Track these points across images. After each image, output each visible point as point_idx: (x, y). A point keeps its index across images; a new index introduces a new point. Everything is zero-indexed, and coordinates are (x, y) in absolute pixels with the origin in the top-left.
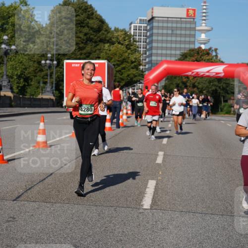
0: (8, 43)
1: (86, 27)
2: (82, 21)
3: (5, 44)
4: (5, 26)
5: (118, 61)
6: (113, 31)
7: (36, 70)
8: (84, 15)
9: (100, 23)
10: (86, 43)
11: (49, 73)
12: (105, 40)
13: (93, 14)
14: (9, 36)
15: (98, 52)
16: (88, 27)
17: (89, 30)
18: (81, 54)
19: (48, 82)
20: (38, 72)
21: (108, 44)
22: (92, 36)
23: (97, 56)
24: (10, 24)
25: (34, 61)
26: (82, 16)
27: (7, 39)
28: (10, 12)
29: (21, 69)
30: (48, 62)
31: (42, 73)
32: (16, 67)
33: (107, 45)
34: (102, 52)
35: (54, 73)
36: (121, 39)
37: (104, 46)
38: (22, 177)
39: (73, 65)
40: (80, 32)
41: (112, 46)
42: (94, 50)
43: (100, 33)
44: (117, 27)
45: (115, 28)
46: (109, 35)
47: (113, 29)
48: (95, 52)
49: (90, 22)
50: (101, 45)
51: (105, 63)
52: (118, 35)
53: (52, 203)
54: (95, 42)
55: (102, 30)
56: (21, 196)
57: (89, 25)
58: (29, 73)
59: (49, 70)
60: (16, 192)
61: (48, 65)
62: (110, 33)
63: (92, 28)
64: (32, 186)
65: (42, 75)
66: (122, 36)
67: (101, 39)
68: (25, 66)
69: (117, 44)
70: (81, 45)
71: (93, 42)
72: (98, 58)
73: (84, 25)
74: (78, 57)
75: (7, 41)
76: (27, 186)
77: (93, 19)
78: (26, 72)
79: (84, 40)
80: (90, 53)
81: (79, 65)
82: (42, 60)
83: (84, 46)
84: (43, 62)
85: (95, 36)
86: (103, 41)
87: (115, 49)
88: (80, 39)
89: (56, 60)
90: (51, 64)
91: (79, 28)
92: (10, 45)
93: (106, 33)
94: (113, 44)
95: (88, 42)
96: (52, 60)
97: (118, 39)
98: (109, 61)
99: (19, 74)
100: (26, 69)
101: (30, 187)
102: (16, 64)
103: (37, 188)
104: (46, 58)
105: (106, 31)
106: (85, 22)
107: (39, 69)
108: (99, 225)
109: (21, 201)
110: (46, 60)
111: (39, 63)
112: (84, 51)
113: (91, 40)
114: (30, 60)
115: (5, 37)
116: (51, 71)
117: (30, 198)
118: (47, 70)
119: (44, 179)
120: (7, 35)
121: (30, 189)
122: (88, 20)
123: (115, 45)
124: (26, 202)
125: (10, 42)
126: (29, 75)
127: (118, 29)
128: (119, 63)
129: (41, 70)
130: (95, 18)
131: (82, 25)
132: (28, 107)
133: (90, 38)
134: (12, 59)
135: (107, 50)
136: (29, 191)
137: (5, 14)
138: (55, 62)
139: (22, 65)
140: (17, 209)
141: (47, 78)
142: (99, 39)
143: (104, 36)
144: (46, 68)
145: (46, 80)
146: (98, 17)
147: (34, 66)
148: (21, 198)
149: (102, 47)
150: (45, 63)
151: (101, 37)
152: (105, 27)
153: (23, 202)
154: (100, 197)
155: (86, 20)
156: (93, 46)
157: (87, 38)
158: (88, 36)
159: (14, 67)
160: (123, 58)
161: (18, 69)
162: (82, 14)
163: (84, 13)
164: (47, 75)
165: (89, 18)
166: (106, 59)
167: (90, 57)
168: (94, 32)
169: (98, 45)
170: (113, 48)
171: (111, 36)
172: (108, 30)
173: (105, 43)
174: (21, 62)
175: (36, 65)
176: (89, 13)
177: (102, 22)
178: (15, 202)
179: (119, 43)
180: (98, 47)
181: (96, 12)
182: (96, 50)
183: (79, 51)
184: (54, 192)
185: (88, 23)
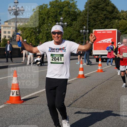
0: (62, 21)
1: (105, 11)
2: (103, 8)
3: (61, 22)
4: (61, 12)
5: (123, 29)
6: (120, 12)
7: (77, 35)
8: (104, 4)
9: (113, 8)
10: (105, 20)
11: (84, 37)
12: (116, 18)
13: (109, 3)
14: (63, 17)
15: (111, 24)
16: (106, 11)
17: (107, 13)
18: (102, 26)
19: (84, 41)
20: (78, 36)
21: (118, 20)
22: (108, 16)
23: (111, 27)
24: (64, 11)
25: (76, 31)
26: (103, 5)
27: (62, 19)
28: (64, 5)
29: (69, 35)
30: (84, 31)
31: (81, 37)
32: (67, 34)
33: (116, 21)
34: (114, 24)
35: (87, 37)
36: (125, 16)
37: (115, 21)
38: (71, 94)
39: (98, 32)
40: (102, 14)
41: (120, 21)
42: (109, 23)
43: (113, 14)
44: (123, 10)
45: (122, 11)
46: (118, 15)
47: (120, 11)
48: (110, 25)
49: (107, 8)
50: (113, 21)
51: (116, 31)
52: (123, 15)
53: (88, 108)
54: (110, 19)
55: (114, 12)
56: (71, 104)
57: (107, 10)
58: (74, 37)
59: (84, 35)
60: (69, 102)
61: (84, 33)
62: (118, 14)
63: (108, 11)
64: (77, 99)
65: (80, 38)
66: (126, 15)
67: (113, 17)
68: (71, 33)
69: (122, 19)
70: (102, 21)
71: (109, 19)
72: (112, 28)
73: (104, 10)
74: (100, 27)
75: (62, 20)
76: (75, 99)
77: (109, 6)
78: (72, 37)
79: (103, 18)
80: (107, 25)
81: (101, 32)
82: (80, 30)
83: (104, 21)
84: (81, 31)
85: (110, 16)
86: (114, 18)
87: (121, 23)
88: (101, 18)
89: (88, 30)
90: (85, 32)
91: (101, 11)
92: (64, 22)
93: (116, 13)
94: (120, 20)
95: (106, 19)
96: (86, 30)
97: (123, 17)
98: (118, 29)
99: (69, 38)
100: (72, 35)
101: (76, 99)
102: (67, 33)
103: (80, 100)
104: (83, 29)
105: (116, 12)
106: (105, 8)
107: (79, 35)
108: (115, 122)
109: (72, 107)
110: (83, 30)
111: (79, 31)
112: (104, 24)
113: (107, 18)
114: (74, 30)
115: (61, 18)
116: (86, 36)
117: (76, 106)
118: (83, 35)
119: (84, 95)
120: (62, 17)
121: (76, 100)
122: (106, 7)
123: (122, 20)
124: (74, 108)
125: (64, 21)
126: (73, 38)
127: (123, 11)
128: (123, 30)
129: (80, 36)
130: (110, 6)
131: (103, 10)
132: (73, 56)
133: (107, 17)
134: (65, 30)
135: (117, 23)
136: (76, 102)
137: (61, 6)
138: (88, 31)
139: (70, 33)
140: (69, 111)
141: (83, 40)
142: (112, 17)
143: (115, 16)
144: (83, 34)
145: (83, 41)
146: (112, 5)
147: (76, 33)
148: (72, 106)
149: (114, 22)
150: (83, 32)
151: (113, 16)
152: (116, 10)
153: (73, 108)
154: (115, 106)
155: (105, 7)
156: (109, 21)
157: (105, 17)
158: (106, 16)
159: (66, 34)
160: (126, 27)
161: (68, 35)
162: (103, 4)
163: (104, 3)
164: (83, 38)
165: (106, 5)
166: (116, 28)
167: (107, 27)
168: (109, 13)
169: (111, 20)
170: (120, 22)
171: (119, 15)
172: (117, 12)
173: (115, 19)
174: (69, 32)
175: (77, 33)
176: (107, 3)
177: (114, 7)
178: (68, 107)
179: (124, 19)
180: (112, 22)
181: (111, 2)
182: (110, 24)
183: (101, 24)
184: (89, 102)
185: (106, 8)
